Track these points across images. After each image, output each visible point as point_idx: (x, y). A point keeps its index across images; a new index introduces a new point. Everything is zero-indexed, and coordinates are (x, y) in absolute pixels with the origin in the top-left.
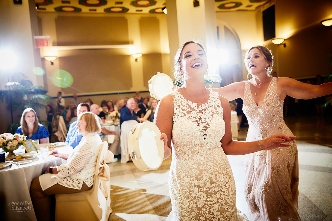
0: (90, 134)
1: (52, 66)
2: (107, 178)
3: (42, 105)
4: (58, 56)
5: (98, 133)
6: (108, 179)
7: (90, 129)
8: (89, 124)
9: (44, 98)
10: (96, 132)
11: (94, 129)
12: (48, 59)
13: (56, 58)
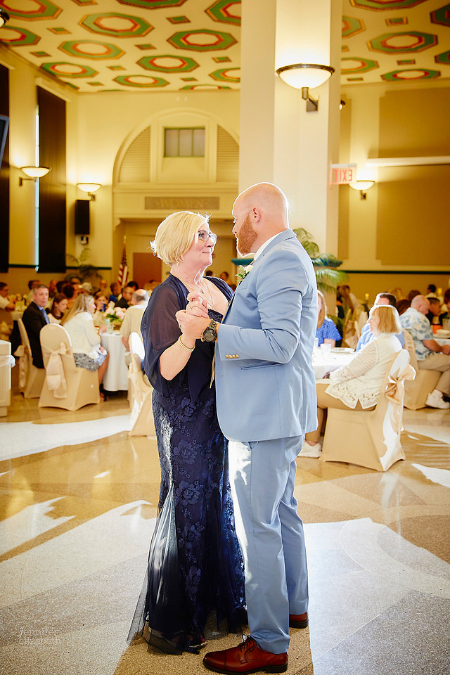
0: (383, 334)
1: (364, 202)
2: (398, 400)
3: (331, 287)
4: (377, 181)
5: (396, 336)
6: (399, 403)
7: (383, 327)
8: (383, 320)
9: (334, 276)
10: (392, 333)
11: (390, 327)
12: (357, 186)
13: (372, 184)
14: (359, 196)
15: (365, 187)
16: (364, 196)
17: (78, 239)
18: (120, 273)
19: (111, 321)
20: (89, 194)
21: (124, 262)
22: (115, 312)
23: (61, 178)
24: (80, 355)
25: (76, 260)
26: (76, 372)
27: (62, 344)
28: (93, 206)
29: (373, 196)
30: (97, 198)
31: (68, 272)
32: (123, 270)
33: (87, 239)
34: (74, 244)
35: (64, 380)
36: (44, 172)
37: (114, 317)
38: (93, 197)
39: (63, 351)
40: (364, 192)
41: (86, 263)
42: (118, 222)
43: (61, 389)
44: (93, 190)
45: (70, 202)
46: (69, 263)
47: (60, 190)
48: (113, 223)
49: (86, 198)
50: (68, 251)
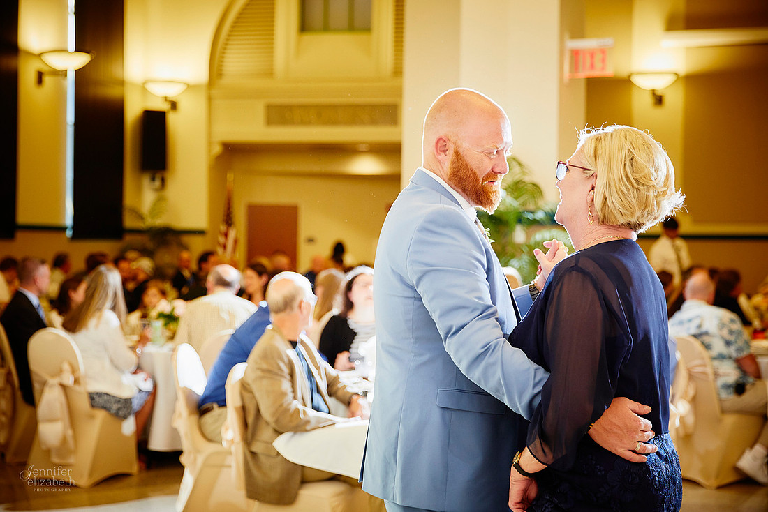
1: (658, 110)
4: (682, 73)
12: (644, 83)
13: (671, 78)
14: (649, 100)
15: (661, 84)
16: (659, 100)
17: (146, 181)
18: (222, 239)
19: (166, 325)
20: (166, 99)
21: (229, 221)
22: (173, 309)
23: (115, 71)
24: (100, 394)
25: (141, 217)
26: (92, 417)
27: (66, 367)
28: (173, 120)
29: (676, 100)
30: (181, 105)
31: (129, 238)
32: (226, 235)
33: (163, 181)
34: (139, 189)
35: (70, 432)
36: (82, 59)
37: (170, 318)
38: (174, 106)
39: (69, 380)
40: (659, 93)
41: (159, 222)
42: (217, 149)
43: (64, 448)
44: (173, 92)
45: (132, 112)
46: (129, 222)
47: (112, 92)
48: (210, 150)
49: (158, 105)
50: (129, 199)
